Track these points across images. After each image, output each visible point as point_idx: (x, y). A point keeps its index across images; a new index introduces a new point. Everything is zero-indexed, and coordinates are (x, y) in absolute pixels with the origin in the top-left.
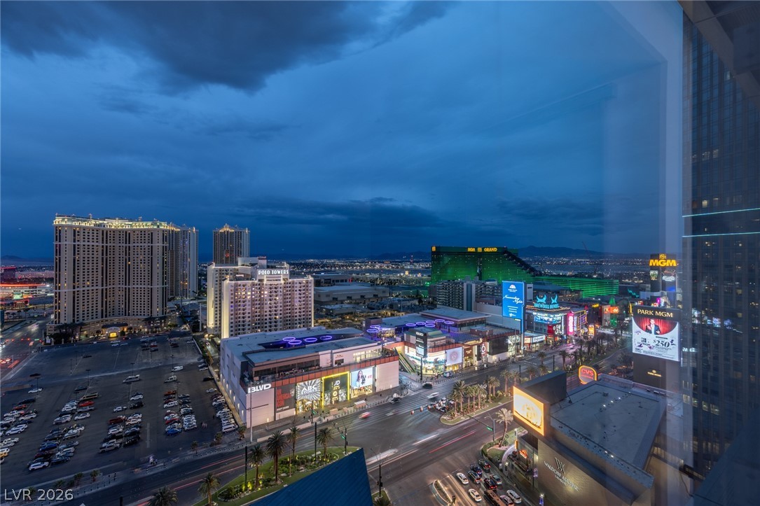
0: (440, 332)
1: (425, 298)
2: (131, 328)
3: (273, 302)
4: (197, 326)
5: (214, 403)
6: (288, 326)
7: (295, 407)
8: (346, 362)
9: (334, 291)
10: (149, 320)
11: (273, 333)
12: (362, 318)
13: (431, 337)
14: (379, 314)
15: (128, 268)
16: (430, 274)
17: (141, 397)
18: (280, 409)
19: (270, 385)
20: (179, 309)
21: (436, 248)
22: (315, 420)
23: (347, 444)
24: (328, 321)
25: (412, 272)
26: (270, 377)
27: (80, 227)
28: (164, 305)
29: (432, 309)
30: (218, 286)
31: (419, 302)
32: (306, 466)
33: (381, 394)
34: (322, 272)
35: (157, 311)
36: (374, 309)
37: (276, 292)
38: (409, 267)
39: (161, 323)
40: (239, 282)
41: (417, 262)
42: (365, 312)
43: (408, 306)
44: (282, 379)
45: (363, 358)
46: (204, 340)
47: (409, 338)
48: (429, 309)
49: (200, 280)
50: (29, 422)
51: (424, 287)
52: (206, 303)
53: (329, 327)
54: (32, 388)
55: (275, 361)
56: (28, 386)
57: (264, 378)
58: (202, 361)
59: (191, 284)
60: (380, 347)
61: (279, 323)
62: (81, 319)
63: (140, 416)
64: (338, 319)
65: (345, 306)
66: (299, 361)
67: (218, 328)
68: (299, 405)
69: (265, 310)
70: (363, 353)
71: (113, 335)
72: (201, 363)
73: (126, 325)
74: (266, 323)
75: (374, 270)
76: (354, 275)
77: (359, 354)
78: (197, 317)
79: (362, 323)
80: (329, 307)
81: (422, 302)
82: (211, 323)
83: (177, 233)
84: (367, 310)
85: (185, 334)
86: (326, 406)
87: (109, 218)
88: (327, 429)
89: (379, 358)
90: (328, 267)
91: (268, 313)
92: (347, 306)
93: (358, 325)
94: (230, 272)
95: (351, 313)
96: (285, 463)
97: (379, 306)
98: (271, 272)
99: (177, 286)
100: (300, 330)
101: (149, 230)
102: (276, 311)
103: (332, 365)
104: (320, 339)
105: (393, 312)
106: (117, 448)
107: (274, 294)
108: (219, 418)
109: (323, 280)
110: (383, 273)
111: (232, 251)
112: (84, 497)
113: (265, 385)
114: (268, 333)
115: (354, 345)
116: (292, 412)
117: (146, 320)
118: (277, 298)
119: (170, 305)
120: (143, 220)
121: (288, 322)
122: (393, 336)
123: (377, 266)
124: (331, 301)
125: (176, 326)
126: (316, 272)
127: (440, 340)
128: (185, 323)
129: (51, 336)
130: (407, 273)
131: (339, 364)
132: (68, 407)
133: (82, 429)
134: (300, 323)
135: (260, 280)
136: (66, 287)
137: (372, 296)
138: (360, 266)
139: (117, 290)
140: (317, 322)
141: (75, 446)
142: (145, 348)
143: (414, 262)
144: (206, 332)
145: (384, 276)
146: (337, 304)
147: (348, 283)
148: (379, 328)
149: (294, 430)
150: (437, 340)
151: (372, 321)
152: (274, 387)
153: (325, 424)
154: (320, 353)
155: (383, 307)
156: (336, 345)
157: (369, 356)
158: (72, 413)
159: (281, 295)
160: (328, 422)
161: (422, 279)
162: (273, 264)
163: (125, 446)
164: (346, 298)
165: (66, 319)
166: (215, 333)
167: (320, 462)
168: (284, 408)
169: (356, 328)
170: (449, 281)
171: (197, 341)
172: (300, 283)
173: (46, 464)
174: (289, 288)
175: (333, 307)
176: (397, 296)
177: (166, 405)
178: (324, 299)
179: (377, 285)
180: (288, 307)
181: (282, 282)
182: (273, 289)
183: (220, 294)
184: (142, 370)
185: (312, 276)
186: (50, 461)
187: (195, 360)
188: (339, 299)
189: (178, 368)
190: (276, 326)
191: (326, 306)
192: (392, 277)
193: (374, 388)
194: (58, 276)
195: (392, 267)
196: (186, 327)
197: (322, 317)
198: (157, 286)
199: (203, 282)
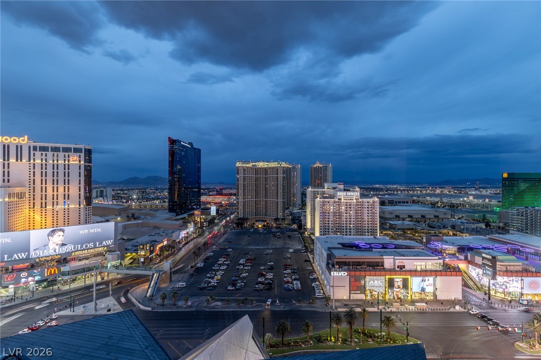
0: (513, 258)
1: (493, 222)
2: (268, 223)
3: (348, 215)
4: (301, 226)
5: (311, 277)
6: (359, 233)
7: (365, 293)
8: (407, 268)
9: (395, 210)
10: (276, 220)
11: (349, 237)
12: (422, 235)
13: (501, 261)
14: (441, 233)
15: (266, 189)
16: (501, 200)
17: (272, 263)
18: (353, 292)
19: (346, 274)
20: (291, 215)
21: (508, 174)
22: (381, 307)
23: (408, 334)
24: (391, 233)
25: (476, 197)
26: (346, 267)
27: (246, 167)
28: (284, 212)
29: (503, 234)
30: (313, 202)
31: (486, 226)
32: (373, 340)
33: (442, 302)
34: (387, 194)
35: (280, 215)
36: (435, 228)
37: (350, 208)
38: (473, 193)
39: (282, 222)
40: (326, 200)
41: (483, 188)
42: (425, 229)
43: (473, 229)
44: (355, 271)
45: (423, 267)
46: (305, 235)
47: (474, 258)
48: (499, 234)
49: (302, 198)
50: (227, 265)
51: (492, 212)
52: (306, 212)
53: (392, 238)
54: (229, 248)
55: (350, 257)
56: (227, 247)
57: (342, 267)
58: (304, 248)
59: (298, 199)
60: (441, 261)
61: (352, 231)
62: (247, 216)
63: (272, 274)
64: (400, 232)
65: (406, 222)
66: (367, 260)
67: (313, 228)
68: (368, 292)
69: (343, 220)
70: (424, 263)
71: (260, 226)
72: (303, 250)
73: (265, 221)
74: (343, 229)
75: (435, 194)
76: (414, 198)
77: (420, 263)
78: (301, 221)
79: (422, 238)
80: (392, 222)
81: (490, 226)
82: (309, 226)
83: (290, 168)
84: (429, 228)
85: (294, 230)
86: (389, 299)
87: (258, 162)
88: (390, 317)
89: (441, 271)
90: (391, 191)
91: (345, 222)
92: (408, 223)
93: (419, 240)
94: (320, 193)
95: (413, 229)
96: (357, 332)
97: (440, 226)
98: (347, 194)
99: (290, 201)
100: (368, 238)
101: (276, 167)
102: (350, 221)
103: (394, 269)
104: (384, 246)
105: (455, 233)
106: (261, 289)
107: (349, 209)
108: (313, 287)
109: (387, 201)
110: (444, 197)
111: (321, 179)
112: (248, 311)
113: (343, 273)
114: (345, 236)
115: (415, 256)
116: (362, 297)
117: (275, 219)
118: (351, 212)
119: (287, 211)
120: (273, 162)
121: (359, 230)
122: (455, 254)
123: (438, 191)
124: (393, 218)
125: (290, 225)
126: (381, 195)
127: (513, 266)
128: (295, 224)
129: (235, 223)
130: (471, 198)
131: (401, 268)
132: (241, 261)
133: (247, 274)
134: (368, 232)
135: (339, 199)
136: (241, 200)
137: (433, 217)
138: (421, 191)
139: (261, 201)
140: (382, 233)
141: (244, 283)
142: (275, 236)
143: (480, 188)
144: (306, 231)
145: (445, 200)
146: (399, 220)
147: (409, 204)
148: (440, 245)
149: (364, 310)
150: (510, 266)
151: (432, 238)
152: (349, 275)
153: (388, 312)
154: (384, 257)
155: (444, 227)
156: (398, 253)
157: (429, 267)
158: (243, 265)
159: (354, 210)
160: (391, 312)
161: (490, 204)
162: (348, 188)
163: (266, 289)
164: (407, 217)
165: (241, 216)
166: (311, 232)
167: (385, 341)
168: (357, 292)
169: (417, 242)
170: (527, 207)
171: (301, 236)
172: (368, 202)
173: (234, 288)
174: (360, 206)
175: (395, 222)
176: (459, 218)
177: (284, 272)
178: (387, 216)
179: (438, 207)
180: (359, 220)
181: (355, 201)
182: (349, 206)
183: (314, 207)
184: (273, 248)
185: (377, 197)
186: (235, 287)
187: (300, 247)
188: (400, 217)
189: (291, 250)
190: (350, 232)
191: (389, 222)
192: (454, 201)
193: (435, 295)
194: (238, 192)
195: (454, 192)
196: (295, 226)
197: (386, 229)
198: (280, 200)
199: (304, 199)
